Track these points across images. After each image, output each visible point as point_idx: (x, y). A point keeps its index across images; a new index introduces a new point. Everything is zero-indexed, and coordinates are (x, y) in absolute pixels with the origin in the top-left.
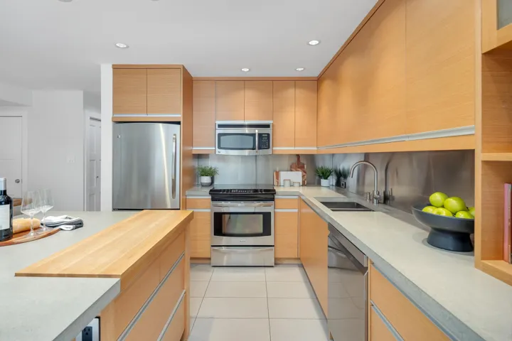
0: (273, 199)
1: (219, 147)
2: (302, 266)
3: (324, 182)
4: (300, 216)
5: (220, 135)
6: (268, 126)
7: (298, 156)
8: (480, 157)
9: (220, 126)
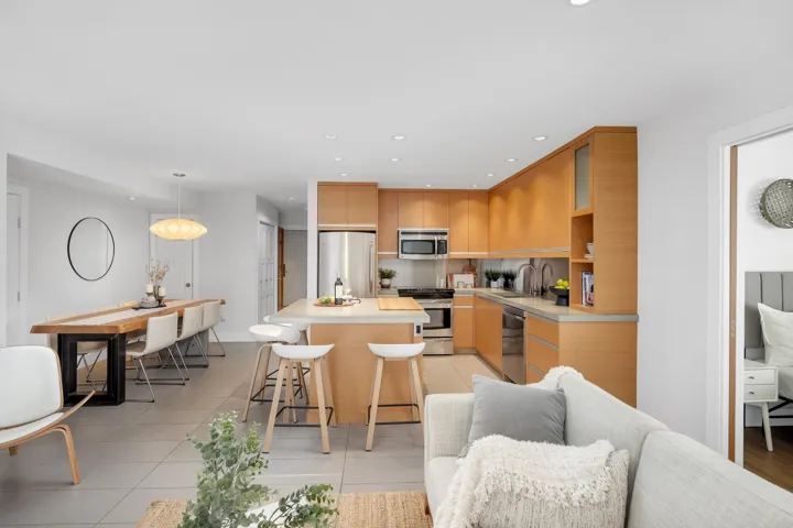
0: (452, 297)
1: (402, 252)
2: (479, 354)
3: (493, 283)
4: (476, 312)
5: (403, 241)
6: (445, 234)
7: (470, 260)
8: (571, 261)
9: (403, 233)
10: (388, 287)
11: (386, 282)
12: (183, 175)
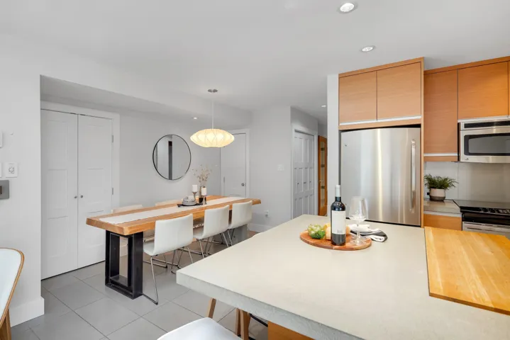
1: (467, 153)
5: (468, 138)
9: (467, 126)
10: (442, 200)
11: (438, 193)
12: (215, 91)
